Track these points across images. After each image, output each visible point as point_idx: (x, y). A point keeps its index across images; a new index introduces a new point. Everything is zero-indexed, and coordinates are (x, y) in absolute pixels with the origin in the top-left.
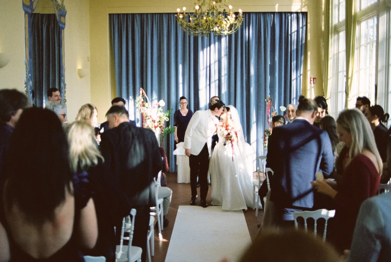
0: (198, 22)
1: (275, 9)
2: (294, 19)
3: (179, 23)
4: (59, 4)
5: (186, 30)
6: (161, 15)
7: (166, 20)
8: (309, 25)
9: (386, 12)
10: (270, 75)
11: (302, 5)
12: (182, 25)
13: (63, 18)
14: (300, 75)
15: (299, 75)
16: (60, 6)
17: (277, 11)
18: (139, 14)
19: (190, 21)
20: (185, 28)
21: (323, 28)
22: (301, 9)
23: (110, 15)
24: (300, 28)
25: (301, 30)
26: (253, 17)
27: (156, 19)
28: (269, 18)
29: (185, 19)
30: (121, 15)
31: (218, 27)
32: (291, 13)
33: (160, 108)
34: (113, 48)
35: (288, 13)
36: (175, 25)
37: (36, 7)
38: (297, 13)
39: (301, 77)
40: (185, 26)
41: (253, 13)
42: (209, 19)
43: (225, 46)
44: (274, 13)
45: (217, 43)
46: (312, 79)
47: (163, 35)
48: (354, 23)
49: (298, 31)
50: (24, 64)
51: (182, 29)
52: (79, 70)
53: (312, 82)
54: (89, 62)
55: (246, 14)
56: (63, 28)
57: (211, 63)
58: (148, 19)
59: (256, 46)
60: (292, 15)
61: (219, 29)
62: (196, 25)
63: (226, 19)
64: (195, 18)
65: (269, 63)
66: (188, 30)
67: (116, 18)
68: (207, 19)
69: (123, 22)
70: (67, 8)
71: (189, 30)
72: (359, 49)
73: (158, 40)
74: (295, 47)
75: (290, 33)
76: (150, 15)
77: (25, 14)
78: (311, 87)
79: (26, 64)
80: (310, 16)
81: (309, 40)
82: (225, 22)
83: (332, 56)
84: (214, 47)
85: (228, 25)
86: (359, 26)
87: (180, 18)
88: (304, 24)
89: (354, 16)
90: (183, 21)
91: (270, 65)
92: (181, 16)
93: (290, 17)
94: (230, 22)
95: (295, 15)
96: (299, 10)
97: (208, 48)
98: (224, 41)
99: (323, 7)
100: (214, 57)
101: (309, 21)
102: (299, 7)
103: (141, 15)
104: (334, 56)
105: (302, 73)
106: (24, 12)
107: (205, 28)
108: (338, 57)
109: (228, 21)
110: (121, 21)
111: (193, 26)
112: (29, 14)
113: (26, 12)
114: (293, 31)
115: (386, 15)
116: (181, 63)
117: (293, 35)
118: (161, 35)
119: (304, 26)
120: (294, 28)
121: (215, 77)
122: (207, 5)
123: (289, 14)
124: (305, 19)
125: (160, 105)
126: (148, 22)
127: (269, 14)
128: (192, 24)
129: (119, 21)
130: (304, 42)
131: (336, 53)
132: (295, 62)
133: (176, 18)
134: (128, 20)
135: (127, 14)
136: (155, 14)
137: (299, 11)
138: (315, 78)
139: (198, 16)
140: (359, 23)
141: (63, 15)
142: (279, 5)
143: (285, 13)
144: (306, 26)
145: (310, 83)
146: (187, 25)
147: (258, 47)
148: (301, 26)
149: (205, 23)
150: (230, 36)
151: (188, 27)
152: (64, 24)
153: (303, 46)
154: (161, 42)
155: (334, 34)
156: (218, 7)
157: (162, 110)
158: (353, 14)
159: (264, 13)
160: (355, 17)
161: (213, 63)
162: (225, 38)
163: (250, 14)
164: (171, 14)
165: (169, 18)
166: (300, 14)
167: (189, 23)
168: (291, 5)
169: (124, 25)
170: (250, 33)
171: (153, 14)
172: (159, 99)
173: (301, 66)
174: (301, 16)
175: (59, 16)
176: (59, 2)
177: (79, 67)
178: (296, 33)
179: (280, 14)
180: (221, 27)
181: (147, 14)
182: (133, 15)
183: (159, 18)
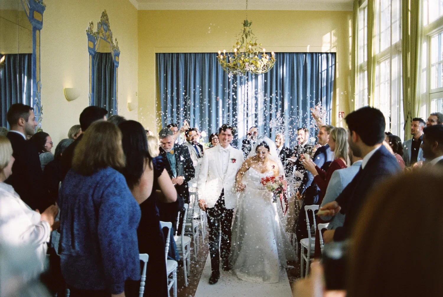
0: (236, 63)
1: (306, 49)
2: (324, 58)
3: (219, 63)
4: (114, 45)
5: (226, 69)
6: (203, 54)
7: (208, 59)
8: (337, 64)
9: (397, 55)
10: (303, 109)
11: (331, 47)
12: (222, 65)
13: (117, 57)
14: (330, 109)
15: (328, 109)
16: (115, 47)
17: (308, 51)
18: (183, 53)
19: (229, 62)
20: (225, 68)
21: (350, 67)
22: (330, 50)
23: (157, 54)
24: (329, 67)
25: (330, 69)
26: (287, 57)
27: (199, 58)
28: (301, 58)
29: (225, 60)
30: (167, 55)
31: (254, 67)
32: (321, 53)
33: (202, 138)
34: (159, 84)
35: (319, 53)
36: (216, 65)
37: (97, 49)
38: (327, 53)
39: (331, 111)
40: (225, 66)
41: (286, 53)
42: (246, 60)
43: (262, 83)
44: (306, 53)
45: (254, 80)
46: (340, 113)
47: (205, 72)
48: (373, 64)
49: (327, 70)
50: (88, 97)
51: (222, 68)
52: (129, 103)
53: (341, 116)
54: (137, 96)
55: (281, 54)
56: (117, 67)
57: (249, 98)
58: (191, 59)
59: (289, 83)
60: (322, 55)
61: (254, 69)
62: (234, 65)
63: (260, 60)
64: (234, 59)
65: (301, 98)
66: (227, 69)
67: (162, 56)
68: (244, 60)
69: (168, 60)
70: (120, 49)
71: (229, 69)
72: (379, 87)
73: (200, 77)
74: (325, 84)
75: (320, 71)
76: (193, 54)
77: (90, 55)
78: (340, 121)
79: (89, 98)
80: (338, 56)
81: (338, 78)
82: (259, 63)
83: (358, 92)
84: (251, 84)
85: (262, 66)
86: (379, 66)
87: (221, 59)
88: (333, 63)
89: (373, 57)
90: (223, 62)
91: (303, 101)
92: (222, 57)
93: (320, 57)
94: (264, 63)
95: (325, 55)
96: (328, 50)
97: (246, 85)
98: (261, 79)
99: (350, 48)
100: (251, 93)
101: (337, 61)
102: (329, 48)
103: (185, 54)
104: (360, 92)
105: (331, 108)
106: (89, 53)
107: (242, 68)
108: (364, 93)
109: (262, 63)
110: (167, 60)
111: (232, 66)
112: (92, 55)
113: (90, 54)
114: (323, 70)
115: (397, 57)
116: (221, 99)
117: (323, 73)
118: (203, 73)
119: (333, 65)
120: (324, 67)
121: (252, 111)
122: (244, 48)
123: (319, 55)
124: (334, 58)
125: (202, 136)
126: (191, 62)
127: (302, 54)
128: (231, 64)
129: (164, 60)
130: (333, 79)
131: (362, 90)
132: (325, 97)
133: (217, 59)
134: (173, 59)
135: (172, 54)
136: (198, 53)
137: (329, 52)
138: (344, 113)
139: (236, 58)
140: (379, 63)
141: (118, 55)
142: (310, 47)
143: (316, 53)
144: (335, 64)
145: (339, 117)
146: (226, 65)
147: (291, 85)
148: (330, 65)
149: (242, 64)
150: (266, 74)
151: (228, 66)
152: (118, 63)
153: (333, 83)
154: (203, 79)
155: (360, 72)
156: (254, 49)
157: (203, 140)
158: (372, 56)
159: (297, 53)
160: (375, 58)
161: (251, 99)
162: (261, 75)
163: (284, 54)
164: (213, 54)
165: (210, 57)
166: (330, 54)
167: (229, 63)
168: (321, 46)
169: (169, 63)
170: (284, 71)
171: (196, 53)
172: (201, 130)
173: (330, 102)
174: (330, 56)
175: (114, 56)
176: (114, 44)
177: (129, 101)
178: (326, 71)
179: (312, 54)
180: (256, 67)
181: (190, 54)
182: (178, 54)
183: (201, 57)
